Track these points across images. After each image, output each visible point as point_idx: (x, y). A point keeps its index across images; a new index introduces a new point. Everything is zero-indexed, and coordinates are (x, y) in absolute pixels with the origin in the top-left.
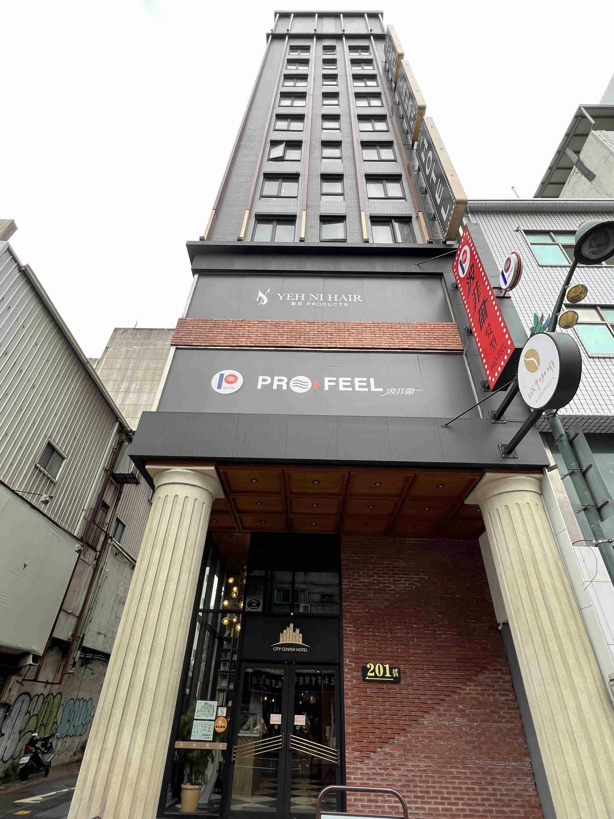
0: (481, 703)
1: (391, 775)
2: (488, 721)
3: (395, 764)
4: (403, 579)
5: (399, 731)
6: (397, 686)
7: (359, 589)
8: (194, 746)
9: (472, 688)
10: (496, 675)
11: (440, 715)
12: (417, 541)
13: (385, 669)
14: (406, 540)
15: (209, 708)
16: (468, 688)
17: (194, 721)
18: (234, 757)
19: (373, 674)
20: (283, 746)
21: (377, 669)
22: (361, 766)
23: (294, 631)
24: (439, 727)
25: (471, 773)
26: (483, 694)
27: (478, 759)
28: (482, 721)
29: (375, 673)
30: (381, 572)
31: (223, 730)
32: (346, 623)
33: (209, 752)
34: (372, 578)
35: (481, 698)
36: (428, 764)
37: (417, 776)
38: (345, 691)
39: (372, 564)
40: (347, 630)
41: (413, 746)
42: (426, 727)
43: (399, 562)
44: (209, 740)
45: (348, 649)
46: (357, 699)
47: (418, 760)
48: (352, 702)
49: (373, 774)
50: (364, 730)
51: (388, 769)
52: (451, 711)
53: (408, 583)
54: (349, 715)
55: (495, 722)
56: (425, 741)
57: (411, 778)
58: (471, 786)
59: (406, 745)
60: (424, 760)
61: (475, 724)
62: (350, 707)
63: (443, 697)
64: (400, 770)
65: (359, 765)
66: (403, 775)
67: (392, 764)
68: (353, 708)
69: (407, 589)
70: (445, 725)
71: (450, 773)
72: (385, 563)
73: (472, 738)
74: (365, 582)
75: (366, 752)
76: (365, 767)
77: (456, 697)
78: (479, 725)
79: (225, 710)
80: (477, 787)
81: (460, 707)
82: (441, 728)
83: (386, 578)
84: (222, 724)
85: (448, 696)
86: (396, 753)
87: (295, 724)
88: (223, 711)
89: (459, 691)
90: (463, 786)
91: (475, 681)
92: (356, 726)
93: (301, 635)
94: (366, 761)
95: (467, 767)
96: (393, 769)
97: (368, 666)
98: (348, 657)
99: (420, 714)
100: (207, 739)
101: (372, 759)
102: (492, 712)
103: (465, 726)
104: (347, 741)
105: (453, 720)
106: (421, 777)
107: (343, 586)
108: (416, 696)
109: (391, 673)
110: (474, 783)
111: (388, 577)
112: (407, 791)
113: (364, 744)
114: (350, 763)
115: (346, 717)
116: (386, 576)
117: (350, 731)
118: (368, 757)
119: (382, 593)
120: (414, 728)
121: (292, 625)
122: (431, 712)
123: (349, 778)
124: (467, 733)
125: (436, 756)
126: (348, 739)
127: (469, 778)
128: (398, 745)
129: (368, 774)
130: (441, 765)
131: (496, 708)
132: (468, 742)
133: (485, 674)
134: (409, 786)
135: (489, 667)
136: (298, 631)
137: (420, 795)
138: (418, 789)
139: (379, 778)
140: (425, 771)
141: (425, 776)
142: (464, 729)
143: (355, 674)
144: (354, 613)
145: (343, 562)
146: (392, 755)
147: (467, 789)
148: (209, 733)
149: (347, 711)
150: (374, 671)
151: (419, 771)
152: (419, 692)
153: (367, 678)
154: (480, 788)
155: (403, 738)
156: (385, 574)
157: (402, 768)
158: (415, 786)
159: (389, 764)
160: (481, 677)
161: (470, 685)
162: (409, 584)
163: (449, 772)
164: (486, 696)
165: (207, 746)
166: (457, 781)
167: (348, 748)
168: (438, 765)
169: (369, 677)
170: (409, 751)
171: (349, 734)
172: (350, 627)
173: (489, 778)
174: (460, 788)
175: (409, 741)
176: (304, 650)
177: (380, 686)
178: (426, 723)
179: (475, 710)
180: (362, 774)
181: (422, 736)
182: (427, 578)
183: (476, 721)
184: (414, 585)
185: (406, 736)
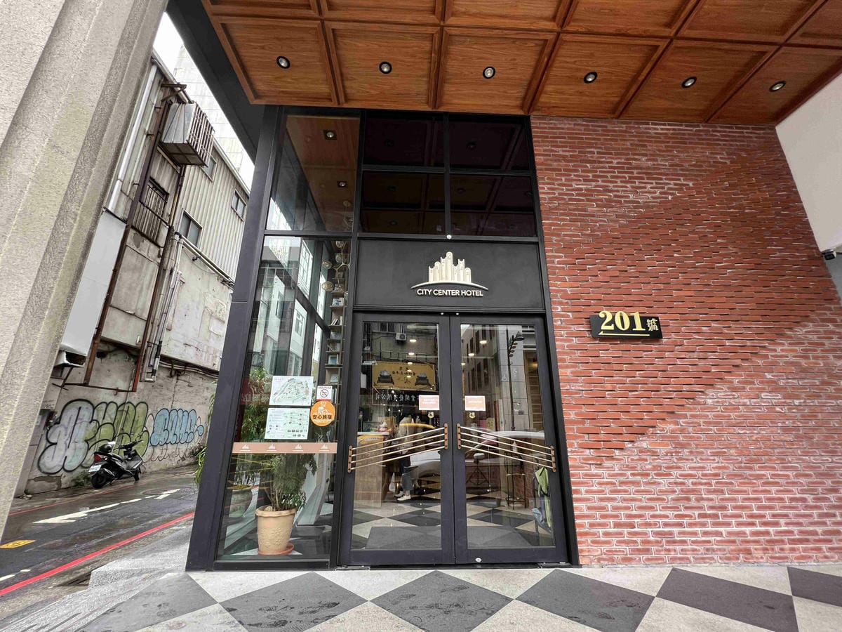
0: (804, 370)
1: (654, 483)
2: (819, 397)
3: (661, 467)
4: (649, 186)
5: (664, 416)
6: (654, 346)
7: (570, 200)
8: (272, 449)
9: (786, 347)
10: (825, 329)
11: (734, 389)
12: (667, 129)
13: (632, 319)
14: (649, 129)
15: (299, 387)
16: (779, 349)
17: (270, 410)
18: (353, 465)
19: (612, 327)
20: (446, 443)
21: (617, 318)
22: (599, 471)
23: (455, 263)
24: (736, 408)
25: (797, 476)
26: (807, 357)
27: (806, 453)
28: (811, 397)
29: (615, 326)
30: (609, 175)
31: (328, 421)
32: (552, 251)
33: (309, 458)
34: (594, 184)
35: (803, 362)
36: (720, 465)
37: (701, 484)
38: (559, 356)
39: (590, 162)
40: (553, 262)
41: (691, 437)
42: (711, 409)
43: (639, 160)
44: (301, 438)
45: (558, 291)
46: (581, 367)
47: (701, 459)
48: (572, 373)
49: (622, 483)
50: (601, 415)
51: (648, 475)
52: (753, 383)
53: (658, 191)
54: (568, 392)
55: (830, 397)
56: (711, 430)
57: (691, 487)
58: (798, 496)
59: (677, 437)
60: (712, 458)
61: (797, 402)
62: (569, 381)
63: (738, 362)
64: (670, 475)
65: (594, 471)
66: (676, 483)
67: (654, 467)
68: (576, 381)
69: (658, 200)
70: (744, 405)
71: (759, 477)
72: (615, 161)
73: (794, 423)
74: (581, 189)
75: (604, 450)
76: (606, 473)
77: (760, 362)
78: (805, 402)
79: (329, 390)
80: (809, 497)
81: (769, 376)
82: (739, 409)
83: (619, 184)
84: (326, 414)
85: (747, 360)
86: (662, 450)
87: (467, 409)
88: (327, 392)
89: (763, 352)
90: (786, 496)
91: (790, 337)
92: (584, 409)
93: (468, 270)
94: (607, 464)
95: (788, 467)
96: (657, 475)
97: (601, 315)
98: (561, 303)
99: (697, 388)
100: (297, 438)
101: (617, 460)
102: (824, 383)
103: (781, 404)
104: (568, 433)
105: (758, 397)
106: (709, 484)
107: (541, 196)
108: (685, 362)
109: (644, 324)
110: (803, 492)
111: (621, 182)
112: (687, 508)
113: (602, 437)
114: (576, 467)
115: (563, 396)
116: (618, 180)
117: (573, 417)
118: (611, 458)
119: (612, 207)
120: (690, 410)
121: (450, 255)
122: (718, 386)
123: (578, 492)
124: (783, 415)
125: (732, 451)
126: (570, 430)
127: (794, 483)
128: (663, 437)
129: (613, 484)
130: (743, 465)
131: (830, 376)
132: (786, 430)
133: (805, 326)
134: (688, 499)
135: (813, 316)
136: (462, 263)
137: (709, 512)
138: (705, 504)
139: (633, 488)
140: (716, 475)
141: (716, 483)
142: (778, 409)
143: (574, 328)
144: (565, 235)
145: (538, 159)
146: (654, 453)
147: (792, 500)
148: (300, 428)
149: (564, 387)
150: (613, 322)
151: (703, 475)
152: (695, 355)
153: (601, 333)
154: (814, 499)
155: (672, 426)
156: (617, 177)
157: (674, 472)
158: (698, 500)
159: (650, 467)
160: (800, 332)
161: (783, 344)
162: (661, 193)
163: (758, 475)
164: (812, 360)
165: (299, 449)
166: (774, 489)
167: (572, 445)
168: (736, 465)
169: (605, 331)
170: (683, 446)
171: (573, 422)
172: (561, 257)
173: (829, 482)
174: (782, 499)
175: (682, 430)
176: (478, 293)
177: (624, 346)
178: (710, 402)
179: (795, 381)
180: (600, 484)
181: (704, 422)
182: (691, 184)
183: (798, 397)
184: (671, 194)
185: (677, 423)
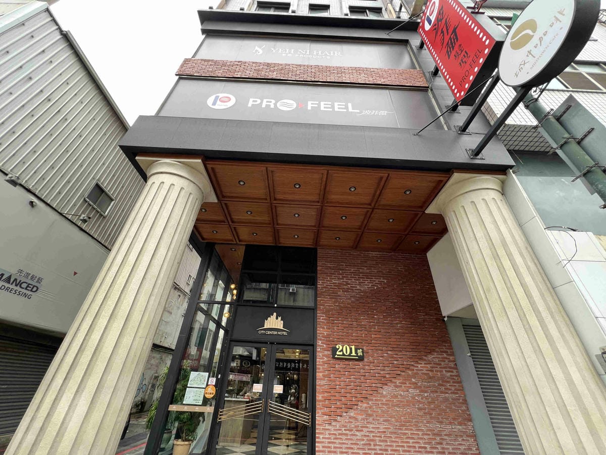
0: (430, 378)
1: (354, 435)
2: (437, 392)
3: (358, 426)
4: (367, 282)
5: (362, 399)
6: (360, 363)
7: (331, 288)
8: (186, 409)
9: (423, 365)
10: (442, 356)
11: (397, 386)
12: (378, 254)
13: (351, 349)
14: (370, 254)
15: (201, 378)
16: (419, 366)
17: (187, 389)
18: (220, 419)
19: (341, 353)
20: (262, 410)
21: (344, 349)
22: (329, 427)
23: (277, 318)
24: (396, 397)
25: (423, 434)
26: (432, 371)
27: (428, 422)
28: (432, 392)
29: (343, 353)
30: (349, 276)
31: (212, 396)
32: (320, 313)
33: (202, 414)
34: (342, 280)
35: (430, 373)
36: (387, 427)
37: (377, 437)
38: (317, 366)
39: (341, 270)
40: (320, 319)
41: (374, 411)
42: (384, 396)
43: (363, 269)
44: (199, 404)
45: (320, 333)
46: (327, 373)
47: (378, 423)
48: (323, 375)
49: (340, 434)
50: (332, 398)
51: (352, 430)
52: (406, 383)
53: (370, 284)
54: (320, 386)
55: (442, 392)
56: (384, 408)
57: (372, 438)
58: (423, 445)
59: (368, 411)
60: (383, 423)
61: (426, 395)
62: (321, 379)
63: (399, 372)
64: (362, 431)
65: (327, 426)
66: (365, 436)
67: (355, 426)
68: (324, 380)
69: (370, 289)
70: (401, 395)
71: (405, 434)
72: (352, 270)
73: (423, 406)
74: (336, 283)
75: (333, 415)
76: (333, 428)
77: (410, 372)
78: (430, 395)
79: (214, 379)
80: (428, 446)
81: (413, 380)
82: (398, 397)
83: (353, 281)
84: (211, 391)
85: (404, 371)
86: (360, 417)
87: (274, 392)
88: (213, 381)
89: (412, 368)
90: (417, 445)
91: (425, 360)
92: (326, 395)
93: (282, 322)
94: (334, 423)
95: (419, 429)
96: (357, 431)
97: (337, 347)
98: (321, 340)
99: (379, 385)
100: (197, 404)
101: (339, 421)
102: (440, 385)
103: (418, 395)
104: (317, 406)
105: (408, 391)
106: (381, 437)
107: (318, 286)
108: (375, 371)
109: (356, 352)
110: (425, 443)
111: (354, 280)
112: (369, 449)
113: (332, 409)
114: (319, 425)
115: (317, 387)
116: (353, 279)
117: (320, 398)
118: (336, 420)
119: (350, 292)
120: (375, 396)
121: (275, 314)
122: (389, 384)
123: (319, 438)
124: (419, 402)
125: (393, 420)
126: (319, 405)
127: (421, 439)
128: (361, 410)
129: (335, 434)
130: (397, 427)
131: (443, 381)
132: (420, 409)
133: (432, 354)
134: (370, 445)
135: (437, 350)
136: (280, 318)
137: (379, 452)
138: (378, 447)
139: (344, 437)
140: (385, 432)
141: (384, 436)
142: (417, 398)
143: (326, 353)
144: (327, 306)
145: (319, 268)
146: (356, 419)
147: (420, 447)
148: (198, 398)
149: (318, 382)
150: (342, 350)
151: (378, 432)
152: (379, 368)
153: (336, 356)
154: (430, 447)
155: (365, 405)
156: (353, 277)
157: (365, 430)
158: (375, 445)
159: (353, 426)
160: (430, 357)
161: (421, 364)
162: (372, 285)
163: (405, 433)
164: (435, 372)
165: (197, 409)
166: (411, 441)
167: (318, 413)
168: (395, 427)
169: (338, 355)
170: (370, 415)
171: (320, 401)
172: (323, 316)
173: (438, 438)
174: (415, 447)
175: (370, 407)
176: (285, 333)
177: (347, 362)
178: (384, 393)
179: (426, 383)
180: (329, 434)
181: (381, 404)
182: (386, 281)
183: (426, 392)
184: (376, 286)
185: (368, 404)
